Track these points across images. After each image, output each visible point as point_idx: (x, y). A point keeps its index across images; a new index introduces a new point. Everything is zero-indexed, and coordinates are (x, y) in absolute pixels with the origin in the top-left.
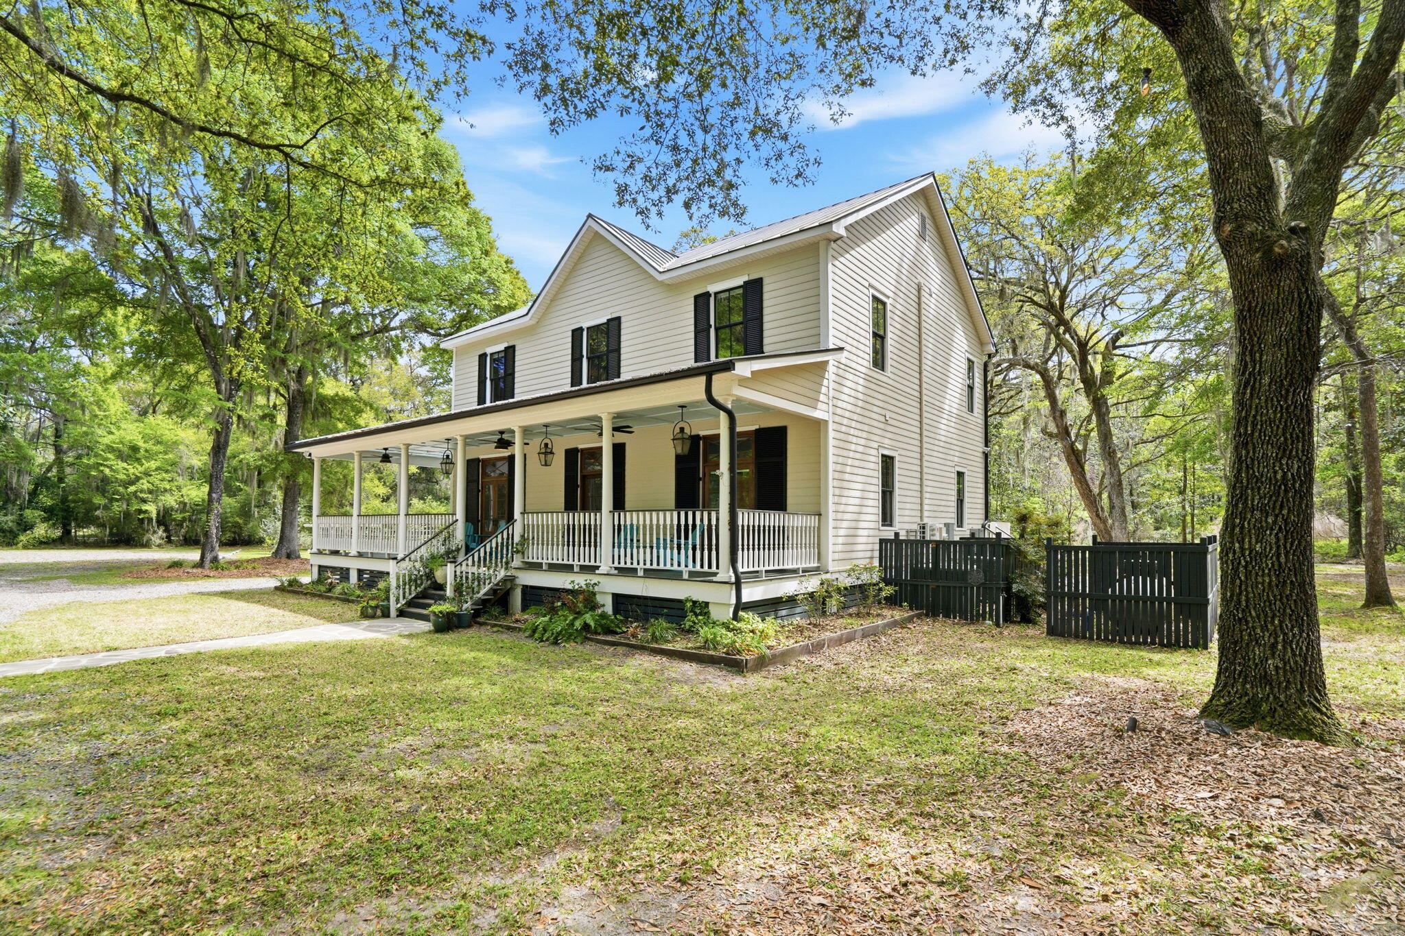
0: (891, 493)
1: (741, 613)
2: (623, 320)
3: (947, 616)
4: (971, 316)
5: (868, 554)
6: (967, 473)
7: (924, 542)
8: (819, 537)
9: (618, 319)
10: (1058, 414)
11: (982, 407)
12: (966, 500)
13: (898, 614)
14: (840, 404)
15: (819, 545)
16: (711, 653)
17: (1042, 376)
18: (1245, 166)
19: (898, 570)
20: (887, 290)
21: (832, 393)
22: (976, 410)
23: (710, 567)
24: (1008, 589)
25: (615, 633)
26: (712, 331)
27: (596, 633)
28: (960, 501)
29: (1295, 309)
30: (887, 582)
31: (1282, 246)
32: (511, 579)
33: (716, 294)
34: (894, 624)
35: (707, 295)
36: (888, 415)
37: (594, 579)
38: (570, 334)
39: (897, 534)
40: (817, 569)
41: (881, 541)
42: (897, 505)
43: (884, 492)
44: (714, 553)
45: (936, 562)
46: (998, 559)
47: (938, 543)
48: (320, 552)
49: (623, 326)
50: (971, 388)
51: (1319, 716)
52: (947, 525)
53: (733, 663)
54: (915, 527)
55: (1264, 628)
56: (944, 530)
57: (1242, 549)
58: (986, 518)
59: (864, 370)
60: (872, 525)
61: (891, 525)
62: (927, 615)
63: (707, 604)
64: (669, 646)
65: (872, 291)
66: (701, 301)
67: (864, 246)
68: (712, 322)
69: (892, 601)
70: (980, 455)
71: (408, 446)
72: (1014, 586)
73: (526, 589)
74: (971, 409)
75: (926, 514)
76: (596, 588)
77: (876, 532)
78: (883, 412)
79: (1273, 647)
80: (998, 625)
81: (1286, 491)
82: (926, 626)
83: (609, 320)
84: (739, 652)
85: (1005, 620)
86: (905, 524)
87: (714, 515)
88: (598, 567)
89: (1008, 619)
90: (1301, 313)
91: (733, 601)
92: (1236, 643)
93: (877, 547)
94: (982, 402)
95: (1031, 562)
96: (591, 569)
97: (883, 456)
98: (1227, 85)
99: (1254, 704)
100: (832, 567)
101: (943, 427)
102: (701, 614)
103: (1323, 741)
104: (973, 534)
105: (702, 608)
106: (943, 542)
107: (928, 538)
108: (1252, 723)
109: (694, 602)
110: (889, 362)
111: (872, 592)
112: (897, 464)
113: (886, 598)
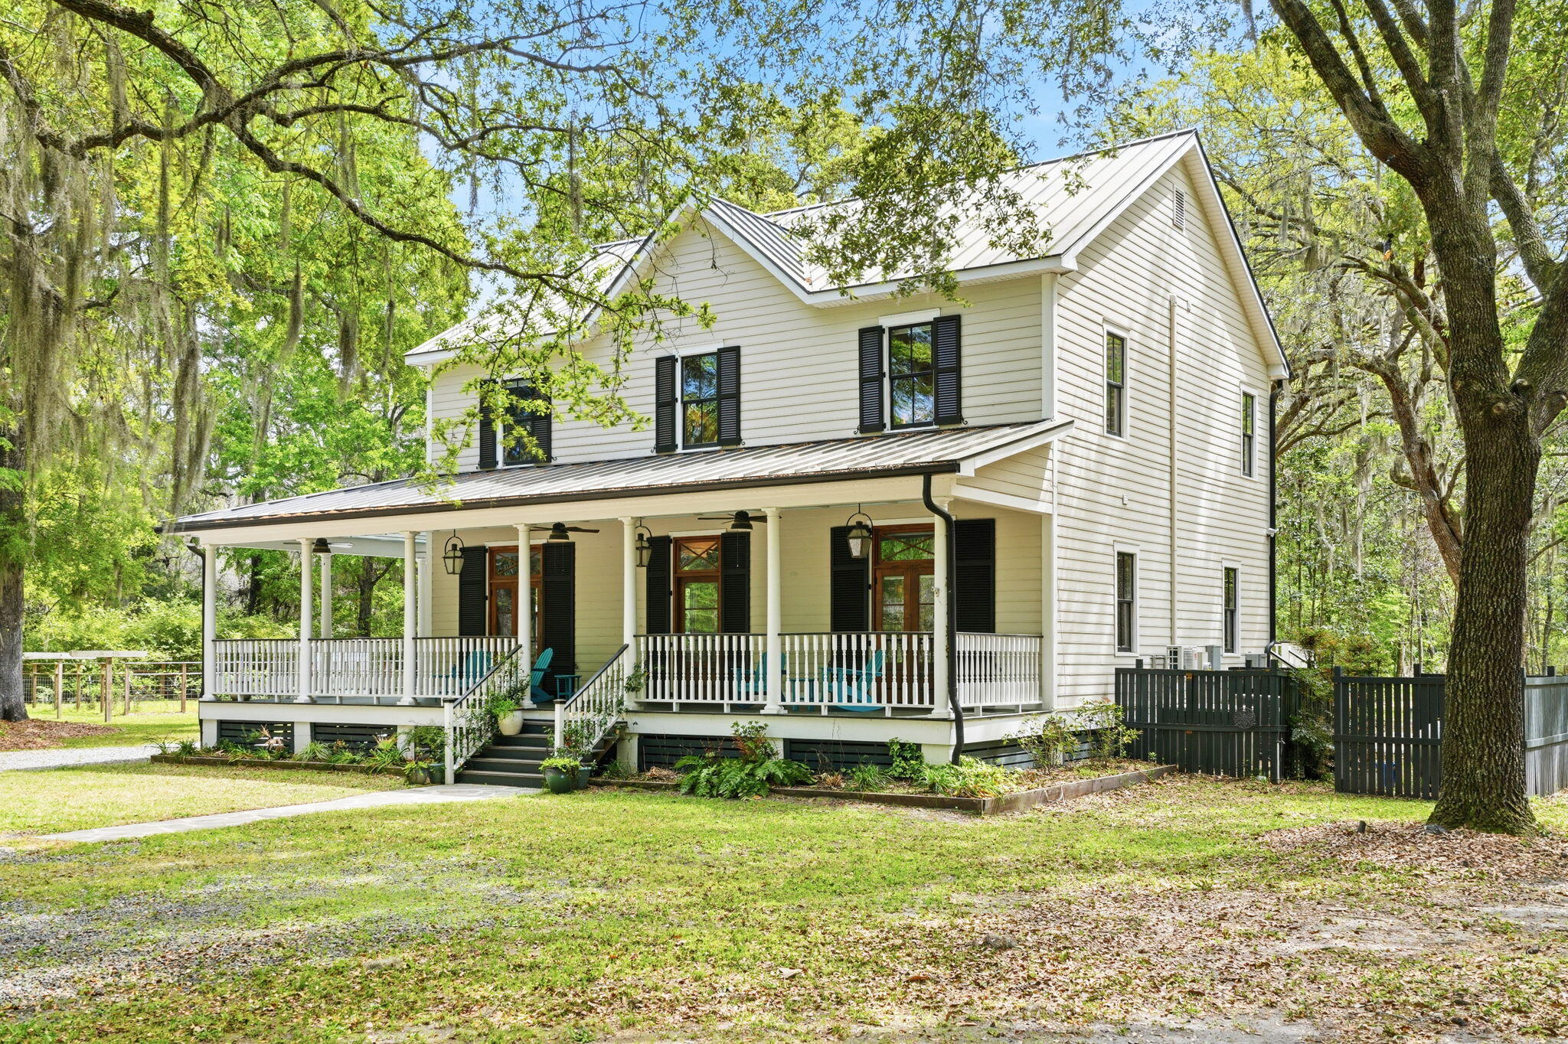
0: (1130, 604)
1: (962, 757)
2: (743, 351)
3: (1209, 772)
4: (1250, 324)
5: (1102, 689)
6: (1241, 569)
7: (1176, 673)
8: (1040, 665)
9: (736, 350)
10: (1415, 448)
11: (1267, 465)
12: (1240, 610)
13: (1143, 768)
14: (1067, 490)
15: (1040, 676)
16: (940, 796)
17: (1388, 380)
18: (1475, 329)
19: (1142, 711)
20: (1127, 320)
21: (1057, 477)
22: (1256, 470)
23: (921, 701)
24: (1287, 735)
25: (806, 784)
26: (886, 381)
27: (782, 784)
28: (1230, 613)
29: (1510, 466)
30: (1129, 726)
31: (1499, 408)
32: (622, 726)
33: (891, 329)
34: (1140, 778)
35: (879, 330)
36: (1127, 495)
37: (762, 721)
38: (653, 363)
39: (1139, 662)
40: (1038, 707)
41: (1118, 672)
42: (1138, 621)
43: (1120, 604)
44: (926, 685)
45: (1192, 700)
46: (1274, 698)
47: (1195, 674)
48: (218, 700)
49: (743, 360)
50: (1248, 438)
51: (1512, 814)
52: (1210, 649)
53: (968, 805)
54: (1164, 652)
55: (1474, 743)
56: (1205, 656)
57: (1460, 675)
58: (1273, 637)
59: (1095, 439)
60: (1104, 650)
61: (1130, 650)
62: (1181, 771)
63: (919, 746)
64: (886, 792)
65: (1108, 327)
66: (870, 337)
67: (1098, 267)
68: (886, 369)
69: (1135, 752)
70: (1263, 540)
71: (415, 534)
72: (1295, 731)
73: (646, 739)
74: (1248, 469)
75: (1178, 633)
76: (762, 733)
77: (1112, 660)
78: (1120, 493)
79: (1481, 759)
80: (1274, 781)
81: (1496, 625)
82: (1180, 782)
83: (721, 351)
84: (973, 793)
85: (1284, 775)
86: (1149, 647)
87: (926, 640)
88: (762, 707)
89: (1288, 773)
90: (1515, 467)
91: (954, 741)
92: (1453, 757)
93: (1112, 679)
94: (1267, 457)
95: (1319, 700)
96: (754, 709)
97: (1119, 554)
98: (1462, 250)
99: (1465, 809)
100: (1058, 704)
101: (1203, 503)
102: (912, 758)
103: (1512, 833)
104: (1248, 663)
105: (912, 751)
106: (1203, 673)
107: (1181, 667)
108: (1462, 824)
109: (903, 745)
110: (1128, 421)
111: (1109, 738)
112: (1138, 564)
113: (1127, 746)
